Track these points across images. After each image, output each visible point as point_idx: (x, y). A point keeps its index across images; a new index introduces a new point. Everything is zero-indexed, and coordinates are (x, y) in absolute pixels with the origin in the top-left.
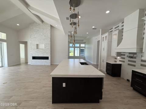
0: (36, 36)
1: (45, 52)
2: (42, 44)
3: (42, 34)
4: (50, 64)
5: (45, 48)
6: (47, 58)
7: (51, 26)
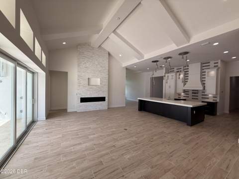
0: (88, 66)
1: (101, 90)
2: (97, 77)
3: (97, 64)
4: (107, 108)
5: (101, 84)
6: (103, 99)
7: (109, 54)
